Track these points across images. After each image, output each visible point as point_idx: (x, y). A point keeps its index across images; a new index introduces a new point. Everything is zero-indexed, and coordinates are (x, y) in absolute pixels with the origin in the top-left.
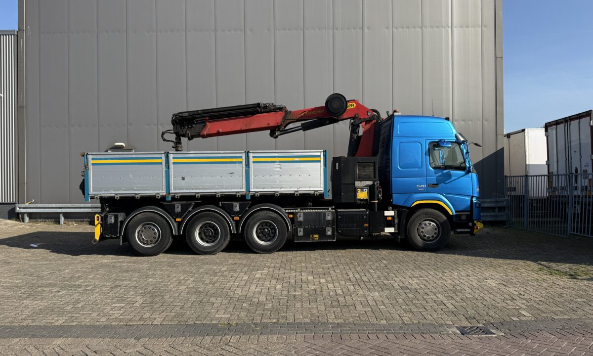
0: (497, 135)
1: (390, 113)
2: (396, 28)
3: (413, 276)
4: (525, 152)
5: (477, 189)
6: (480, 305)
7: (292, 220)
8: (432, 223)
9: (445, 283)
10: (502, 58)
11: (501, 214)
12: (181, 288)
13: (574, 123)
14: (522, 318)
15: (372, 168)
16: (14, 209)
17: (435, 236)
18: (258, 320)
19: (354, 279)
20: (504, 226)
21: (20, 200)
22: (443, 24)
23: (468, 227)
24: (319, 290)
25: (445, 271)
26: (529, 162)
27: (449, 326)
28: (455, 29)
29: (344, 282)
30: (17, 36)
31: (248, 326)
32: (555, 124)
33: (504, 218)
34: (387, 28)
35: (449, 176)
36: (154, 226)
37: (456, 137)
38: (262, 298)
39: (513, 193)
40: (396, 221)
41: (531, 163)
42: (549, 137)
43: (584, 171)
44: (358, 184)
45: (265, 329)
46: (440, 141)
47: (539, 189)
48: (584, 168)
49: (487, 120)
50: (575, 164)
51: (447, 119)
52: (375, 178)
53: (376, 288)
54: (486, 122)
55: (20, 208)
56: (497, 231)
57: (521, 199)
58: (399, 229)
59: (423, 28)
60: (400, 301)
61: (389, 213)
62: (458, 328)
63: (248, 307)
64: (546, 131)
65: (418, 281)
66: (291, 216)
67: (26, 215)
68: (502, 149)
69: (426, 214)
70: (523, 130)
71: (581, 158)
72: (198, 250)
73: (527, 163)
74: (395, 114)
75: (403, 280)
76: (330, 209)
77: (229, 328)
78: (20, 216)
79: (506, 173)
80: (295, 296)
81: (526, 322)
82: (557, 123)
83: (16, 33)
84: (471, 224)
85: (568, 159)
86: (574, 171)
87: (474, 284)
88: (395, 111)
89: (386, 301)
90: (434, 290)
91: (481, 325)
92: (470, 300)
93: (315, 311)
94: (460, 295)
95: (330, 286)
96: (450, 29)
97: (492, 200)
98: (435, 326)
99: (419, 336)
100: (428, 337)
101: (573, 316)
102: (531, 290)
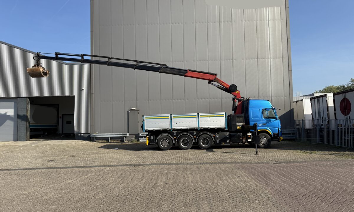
0: (290, 103)
1: (248, 98)
2: (247, 59)
4: (303, 109)
5: (280, 125)
6: (279, 159)
7: (215, 137)
8: (265, 138)
9: (270, 155)
10: (291, 71)
11: (293, 136)
13: (321, 99)
14: (290, 161)
15: (242, 118)
16: (90, 136)
17: (266, 143)
18: (220, 162)
20: (295, 141)
21: (91, 132)
22: (266, 57)
23: (277, 139)
27: (271, 163)
28: (271, 59)
30: (90, 64)
31: (218, 163)
32: (314, 99)
33: (294, 138)
34: (243, 59)
35: (270, 121)
36: (166, 140)
37: (272, 107)
38: (217, 158)
39: (299, 127)
40: (252, 137)
41: (306, 114)
42: (312, 103)
44: (237, 124)
45: (223, 163)
46: (266, 108)
47: (309, 125)
48: (325, 117)
49: (286, 97)
50: (322, 115)
51: (268, 101)
52: (243, 122)
54: (285, 98)
55: (92, 135)
56: (291, 142)
57: (300, 129)
58: (253, 140)
61: (249, 134)
62: (273, 163)
63: (214, 160)
64: (311, 101)
66: (214, 136)
67: (94, 138)
68: (293, 109)
69: (263, 135)
70: (302, 100)
71: (324, 113)
72: (182, 148)
73: (304, 114)
74: (250, 99)
76: (228, 133)
77: (213, 163)
78: (92, 139)
79: (295, 118)
80: (226, 158)
84: (278, 138)
85: (319, 113)
86: (321, 119)
87: (279, 155)
88: (249, 98)
91: (279, 162)
93: (234, 161)
94: (274, 157)
96: (269, 59)
97: (289, 130)
98: (267, 163)
99: (263, 164)
100: (265, 164)
101: (304, 160)
102: (295, 156)
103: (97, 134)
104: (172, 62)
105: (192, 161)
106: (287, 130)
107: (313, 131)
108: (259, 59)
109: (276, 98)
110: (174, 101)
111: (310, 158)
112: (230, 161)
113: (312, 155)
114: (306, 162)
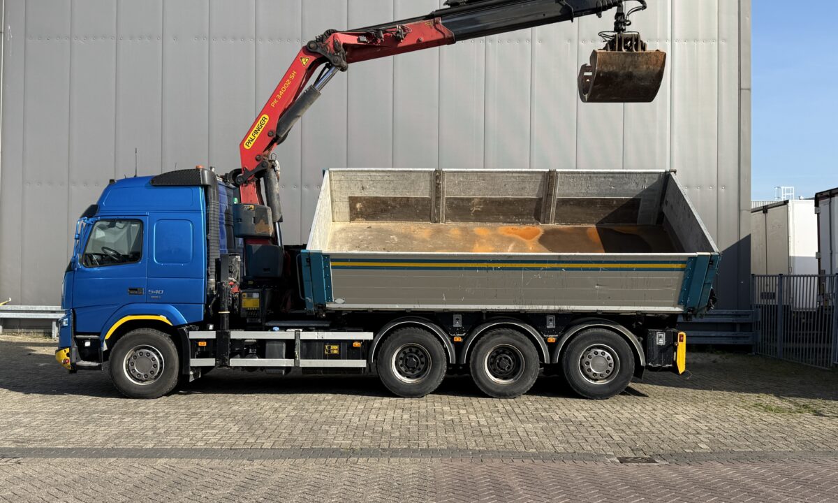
2: (584, 41)
3: (582, 409)
4: (788, 237)
6: (654, 438)
9: (621, 416)
10: (749, 89)
11: (743, 334)
12: (280, 415)
14: (698, 450)
18: (386, 446)
19: (504, 411)
20: (749, 354)
22: (658, 37)
24: (457, 420)
25: (626, 404)
26: (793, 252)
27: (610, 456)
28: (676, 44)
29: (490, 414)
31: (374, 450)
32: (827, 196)
33: (748, 341)
34: (570, 40)
38: (387, 427)
39: (771, 302)
41: (796, 255)
42: (820, 215)
45: (394, 453)
47: (806, 297)
49: (725, 186)
53: (531, 420)
54: (722, 190)
56: (731, 360)
57: (770, 311)
60: (558, 432)
62: (618, 458)
63: (370, 435)
64: (817, 205)
65: (586, 414)
68: (748, 238)
70: (786, 202)
73: (791, 254)
75: (567, 412)
77: (352, 452)
79: (756, 269)
80: (427, 426)
81: (699, 454)
82: (831, 194)
87: (658, 419)
89: (540, 431)
90: (603, 423)
91: (647, 456)
92: (645, 433)
93: (452, 440)
94: (635, 429)
95: (472, 417)
96: (669, 44)
97: (730, 312)
98: (592, 456)
99: (571, 462)
100: (580, 463)
101: (758, 449)
102: (726, 425)
103: (9, 307)
105: (262, 441)
106: (725, 312)
107: (819, 319)
110: (306, 189)
111: (790, 436)
112: (434, 444)
113: (799, 423)
114: (766, 460)
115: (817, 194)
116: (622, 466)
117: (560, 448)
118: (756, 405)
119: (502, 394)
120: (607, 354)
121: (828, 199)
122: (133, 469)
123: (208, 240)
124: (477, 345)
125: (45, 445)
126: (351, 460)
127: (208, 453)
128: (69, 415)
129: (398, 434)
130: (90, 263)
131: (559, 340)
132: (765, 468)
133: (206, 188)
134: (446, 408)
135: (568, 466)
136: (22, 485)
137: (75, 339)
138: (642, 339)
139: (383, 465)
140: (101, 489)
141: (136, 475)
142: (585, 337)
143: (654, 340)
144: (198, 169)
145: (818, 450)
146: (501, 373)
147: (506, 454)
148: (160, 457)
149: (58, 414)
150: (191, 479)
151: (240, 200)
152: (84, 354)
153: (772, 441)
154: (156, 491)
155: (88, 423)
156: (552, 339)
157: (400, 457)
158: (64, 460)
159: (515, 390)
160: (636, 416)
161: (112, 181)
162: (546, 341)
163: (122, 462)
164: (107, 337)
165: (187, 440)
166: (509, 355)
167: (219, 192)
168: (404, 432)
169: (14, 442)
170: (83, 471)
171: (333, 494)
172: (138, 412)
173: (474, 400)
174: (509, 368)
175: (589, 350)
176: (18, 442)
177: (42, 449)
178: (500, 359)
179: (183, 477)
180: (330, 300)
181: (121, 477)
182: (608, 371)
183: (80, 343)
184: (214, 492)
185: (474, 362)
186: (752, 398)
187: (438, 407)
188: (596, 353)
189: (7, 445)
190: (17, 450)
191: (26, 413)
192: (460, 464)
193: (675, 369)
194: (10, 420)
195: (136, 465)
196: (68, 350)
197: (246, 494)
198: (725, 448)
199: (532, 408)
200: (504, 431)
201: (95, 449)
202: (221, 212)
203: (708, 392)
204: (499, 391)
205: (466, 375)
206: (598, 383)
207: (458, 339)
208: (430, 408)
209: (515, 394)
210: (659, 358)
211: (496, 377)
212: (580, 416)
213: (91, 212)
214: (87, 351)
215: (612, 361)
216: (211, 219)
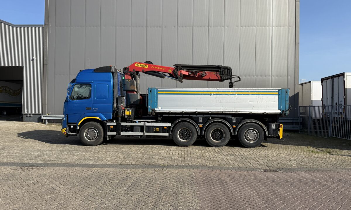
2: (242, 26)
3: (246, 151)
4: (311, 94)
6: (275, 162)
9: (260, 154)
10: (299, 43)
11: (296, 126)
12: (138, 152)
13: (336, 79)
14: (292, 167)
16: (41, 117)
18: (176, 164)
19: (218, 152)
20: (298, 133)
21: (43, 112)
22: (268, 25)
24: (201, 155)
25: (261, 150)
26: (313, 99)
27: (260, 169)
28: (273, 28)
29: (213, 153)
30: (44, 28)
31: (172, 166)
32: (326, 79)
33: (298, 129)
34: (237, 26)
38: (177, 157)
39: (304, 116)
41: (314, 100)
42: (323, 86)
43: (340, 104)
45: (180, 167)
47: (317, 114)
48: (340, 103)
50: (336, 100)
53: (228, 155)
54: (289, 77)
55: (43, 117)
56: (293, 135)
57: (306, 119)
59: (257, 27)
60: (239, 160)
62: (263, 170)
63: (171, 160)
64: (322, 82)
65: (248, 153)
67: (46, 120)
68: (298, 93)
70: (310, 82)
71: (338, 98)
73: (312, 99)
75: (241, 152)
77: (164, 166)
78: (43, 121)
79: (300, 104)
80: (191, 157)
81: (293, 168)
82: (327, 78)
83: (43, 26)
85: (332, 98)
86: (335, 105)
87: (274, 155)
89: (232, 160)
90: (255, 157)
91: (274, 169)
92: (271, 160)
93: (201, 162)
94: (267, 159)
95: (207, 154)
96: (271, 28)
98: (253, 169)
99: (246, 171)
100: (250, 172)
101: (315, 167)
102: (300, 157)
103: (50, 116)
104: (147, 27)
105: (132, 162)
106: (290, 119)
108: (258, 26)
109: (277, 77)
111: (325, 162)
112: (194, 164)
113: (327, 157)
114: (320, 171)
115: (322, 79)
116: (266, 173)
117: (241, 166)
118: (308, 150)
119: (217, 146)
120: (254, 132)
121: (326, 80)
122: (83, 172)
123: (114, 91)
124: (207, 128)
125: (54, 162)
126: (164, 169)
127: (112, 166)
128: (64, 151)
129: (180, 159)
130: (73, 99)
131: (237, 127)
132: (322, 174)
133: (113, 73)
134: (197, 151)
135: (245, 173)
136: (41, 178)
137: (68, 125)
138: (267, 126)
139: (176, 171)
140: (70, 180)
141: (84, 174)
142: (247, 126)
143: (271, 127)
144: (110, 67)
145: (338, 167)
146: (216, 138)
147: (221, 168)
148: (94, 167)
149: (61, 151)
150: (104, 176)
151: (125, 78)
152: (71, 130)
153: (319, 164)
154: (91, 181)
155: (71, 154)
156: (234, 126)
157: (182, 168)
158: (59, 168)
159: (221, 144)
160: (266, 154)
161: (80, 70)
162: (232, 127)
163: (79, 169)
164: (79, 124)
165: (105, 161)
166: (219, 132)
167: (117, 75)
168: (183, 159)
169: (43, 161)
170: (65, 172)
171: (158, 183)
172: (89, 151)
173: (207, 148)
174: (219, 136)
175: (248, 130)
176: (45, 161)
177: (52, 164)
178: (216, 133)
179: (102, 175)
180: (157, 107)
181: (79, 175)
182: (255, 138)
183: (70, 126)
184: (113, 182)
185: (207, 134)
186: (306, 148)
187: (194, 150)
188: (250, 132)
189: (40, 162)
190: (43, 164)
191: (50, 151)
192: (205, 172)
193: (279, 137)
194: (44, 153)
195: (85, 170)
196: (65, 129)
197: (124, 183)
198: (302, 166)
199: (228, 151)
200: (219, 159)
201: (71, 164)
202: (118, 82)
203: (289, 146)
204: (215, 144)
205: (204, 139)
206: (251, 142)
207: (201, 126)
208: (191, 150)
209: (221, 146)
210: (273, 133)
211: (214, 140)
212: (246, 154)
213: (74, 81)
214: (72, 129)
215: (256, 134)
216: (115, 84)
